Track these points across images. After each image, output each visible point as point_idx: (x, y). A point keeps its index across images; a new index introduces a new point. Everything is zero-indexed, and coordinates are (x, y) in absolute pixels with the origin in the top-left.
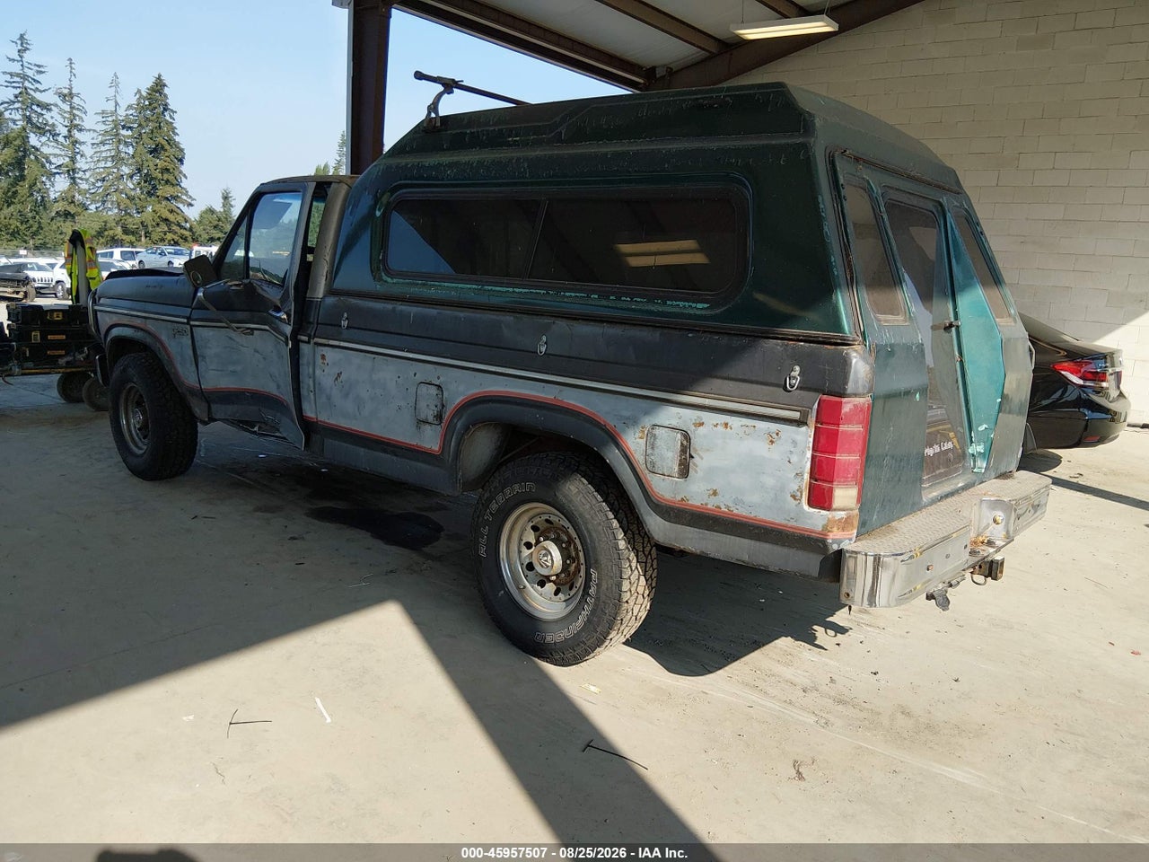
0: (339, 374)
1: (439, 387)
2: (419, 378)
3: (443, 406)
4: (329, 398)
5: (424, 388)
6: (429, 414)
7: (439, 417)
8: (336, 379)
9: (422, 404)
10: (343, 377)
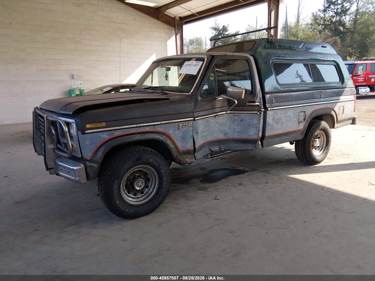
0: (274, 118)
1: (304, 112)
2: (299, 111)
3: (305, 116)
4: (272, 126)
5: (301, 114)
6: (302, 120)
7: (304, 119)
8: (273, 120)
9: (300, 118)
10: (275, 118)
